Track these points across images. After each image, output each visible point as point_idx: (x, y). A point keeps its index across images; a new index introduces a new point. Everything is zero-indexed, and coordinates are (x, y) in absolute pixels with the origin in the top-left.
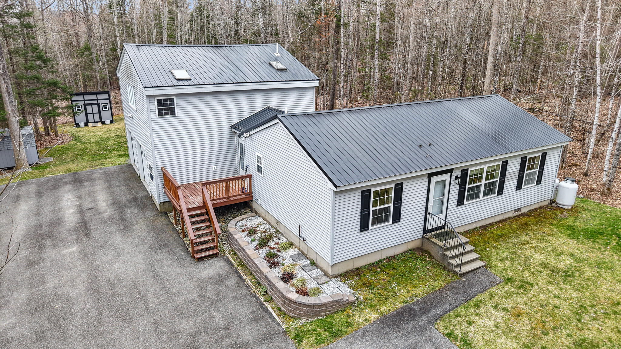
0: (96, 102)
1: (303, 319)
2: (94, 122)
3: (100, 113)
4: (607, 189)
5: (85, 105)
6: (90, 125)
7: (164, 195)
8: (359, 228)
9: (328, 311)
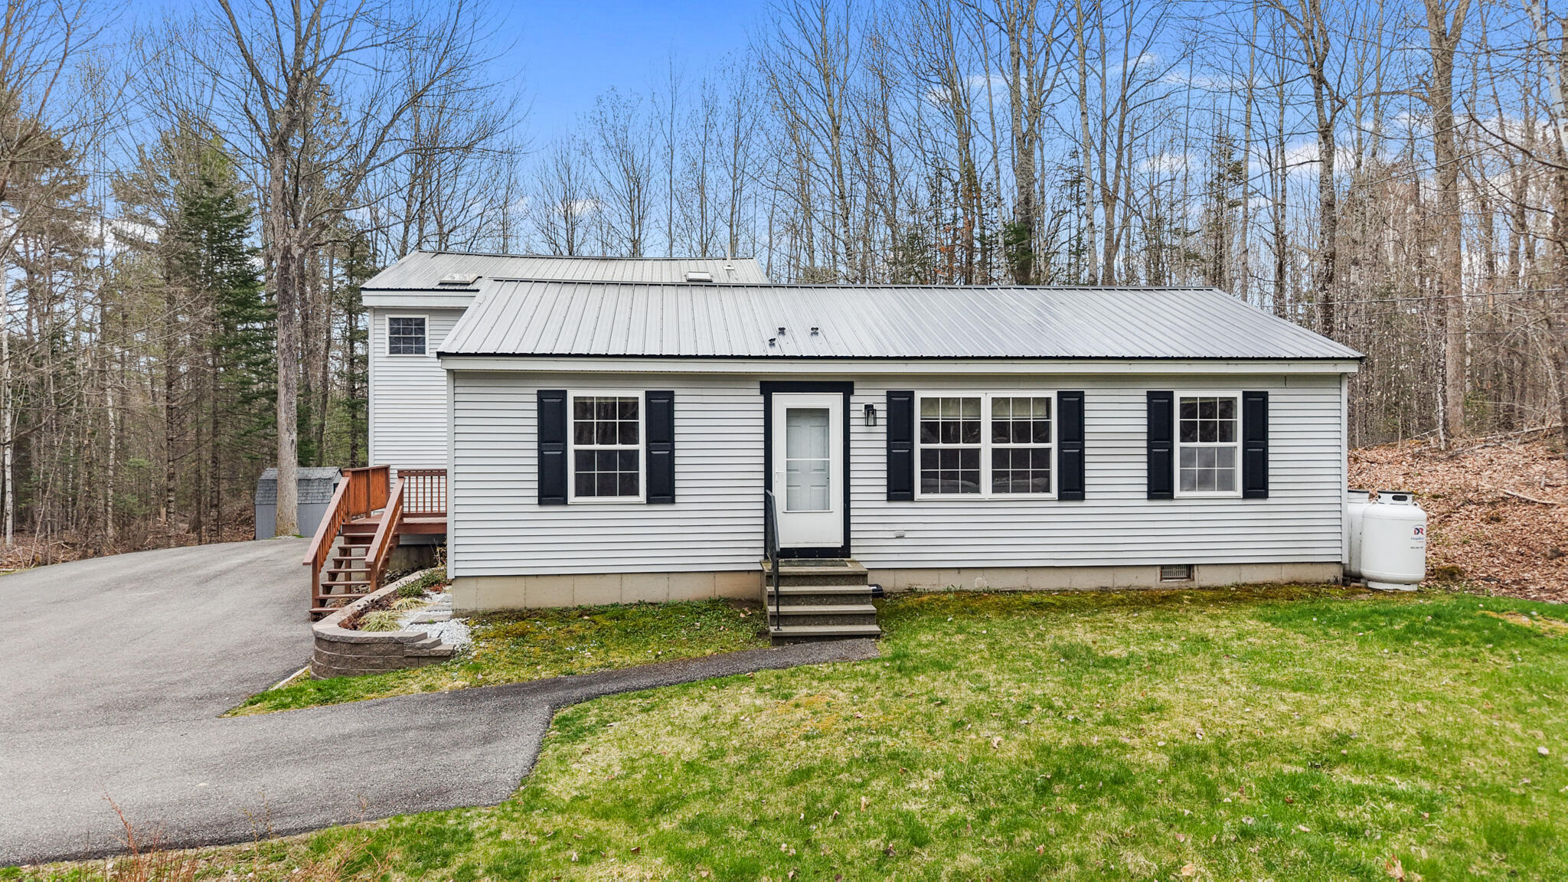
8: (536, 493)
9: (373, 666)
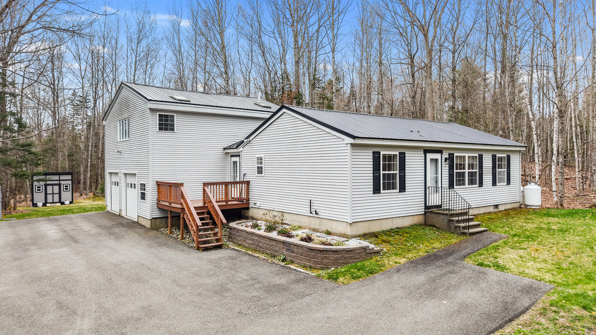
0: (58, 182)
1: (332, 268)
2: (53, 203)
3: (60, 193)
4: (560, 205)
5: (46, 185)
6: (48, 205)
7: (156, 210)
8: (372, 189)
9: (356, 259)
